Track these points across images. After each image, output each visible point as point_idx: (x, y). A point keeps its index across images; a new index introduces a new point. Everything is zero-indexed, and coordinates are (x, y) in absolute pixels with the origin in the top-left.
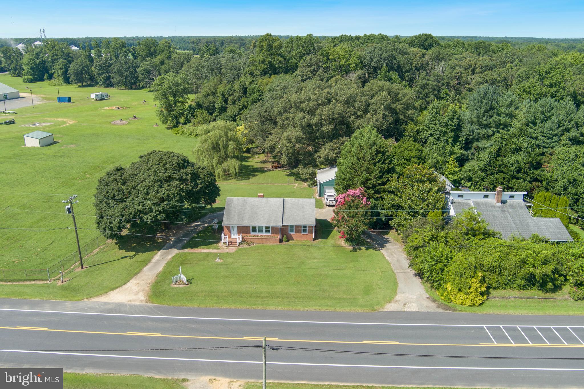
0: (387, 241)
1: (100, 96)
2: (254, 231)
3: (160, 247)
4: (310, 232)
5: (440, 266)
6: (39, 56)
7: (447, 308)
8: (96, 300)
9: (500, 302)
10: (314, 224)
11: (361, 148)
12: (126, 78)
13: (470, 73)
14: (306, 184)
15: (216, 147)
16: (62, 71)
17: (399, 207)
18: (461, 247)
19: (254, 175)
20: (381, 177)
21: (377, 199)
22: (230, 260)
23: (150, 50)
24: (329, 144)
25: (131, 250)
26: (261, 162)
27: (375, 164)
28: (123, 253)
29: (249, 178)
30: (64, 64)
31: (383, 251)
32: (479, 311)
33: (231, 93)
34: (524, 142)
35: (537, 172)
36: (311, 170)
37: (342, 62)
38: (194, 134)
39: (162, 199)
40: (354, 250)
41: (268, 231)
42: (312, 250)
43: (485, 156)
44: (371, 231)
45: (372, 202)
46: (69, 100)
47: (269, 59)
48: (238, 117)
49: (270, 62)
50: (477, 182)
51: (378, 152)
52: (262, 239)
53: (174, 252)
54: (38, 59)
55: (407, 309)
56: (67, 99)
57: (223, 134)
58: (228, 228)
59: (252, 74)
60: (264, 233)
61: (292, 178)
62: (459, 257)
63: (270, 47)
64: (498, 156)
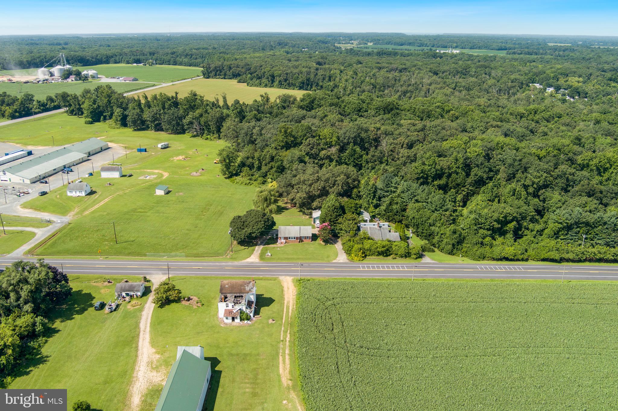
0: (337, 242)
1: (164, 146)
2: (290, 239)
3: (256, 245)
4: (310, 239)
5: (350, 249)
6: (96, 102)
7: (352, 261)
8: (243, 261)
9: (369, 260)
10: (311, 236)
11: (329, 207)
12: (174, 126)
13: (400, 147)
14: (308, 217)
15: (266, 200)
16: (120, 117)
17: (341, 230)
18: (358, 243)
19: (283, 212)
20: (336, 218)
21: (335, 226)
22: (282, 249)
23: (190, 105)
24: (318, 200)
25: (246, 246)
26: (285, 203)
27: (334, 213)
28: (243, 247)
29: (281, 214)
30: (122, 112)
31: (336, 245)
32: (361, 262)
33: (264, 159)
34: (399, 200)
35: (403, 213)
36: (310, 211)
37: (328, 140)
38: (244, 183)
39: (259, 229)
40: (325, 245)
41: (294, 239)
42: (311, 245)
43: (385, 204)
44: (333, 238)
45: (333, 227)
46: (145, 151)
47: (286, 139)
48: (268, 173)
49: (286, 141)
50: (382, 216)
51: (335, 208)
52: (292, 242)
53: (262, 247)
54: (95, 104)
55: (339, 262)
56: (144, 150)
57: (269, 194)
58: (280, 238)
59: (276, 148)
60: (293, 239)
61: (301, 213)
62: (356, 246)
63: (286, 132)
64: (391, 205)
